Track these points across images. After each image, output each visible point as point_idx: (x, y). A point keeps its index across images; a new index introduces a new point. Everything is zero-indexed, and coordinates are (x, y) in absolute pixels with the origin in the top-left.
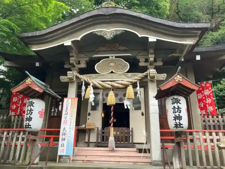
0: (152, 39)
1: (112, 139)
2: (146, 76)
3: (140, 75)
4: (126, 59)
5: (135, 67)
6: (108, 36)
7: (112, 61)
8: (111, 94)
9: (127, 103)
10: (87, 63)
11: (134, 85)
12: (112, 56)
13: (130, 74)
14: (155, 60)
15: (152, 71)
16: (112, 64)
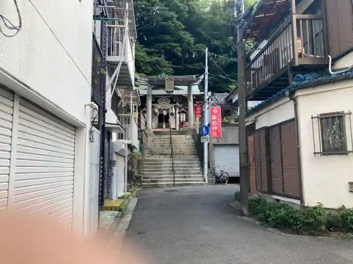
3: (174, 105)
4: (169, 98)
5: (172, 101)
8: (164, 112)
10: (155, 99)
12: (164, 97)
13: (170, 104)
14: (179, 99)
15: (178, 104)
16: (164, 100)
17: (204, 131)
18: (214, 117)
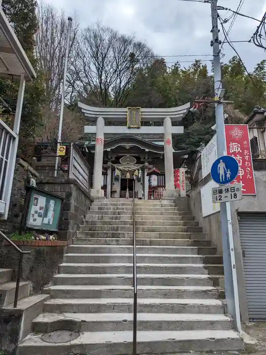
0: (147, 150)
1: (127, 194)
2: (144, 166)
3: (141, 165)
4: (135, 157)
5: (139, 161)
6: (128, 148)
7: (128, 157)
8: (128, 174)
9: (135, 178)
10: (116, 158)
11: (138, 170)
12: (128, 155)
13: (136, 165)
14: (148, 159)
15: (146, 164)
16: (128, 159)
17: (221, 172)
18: (235, 148)
